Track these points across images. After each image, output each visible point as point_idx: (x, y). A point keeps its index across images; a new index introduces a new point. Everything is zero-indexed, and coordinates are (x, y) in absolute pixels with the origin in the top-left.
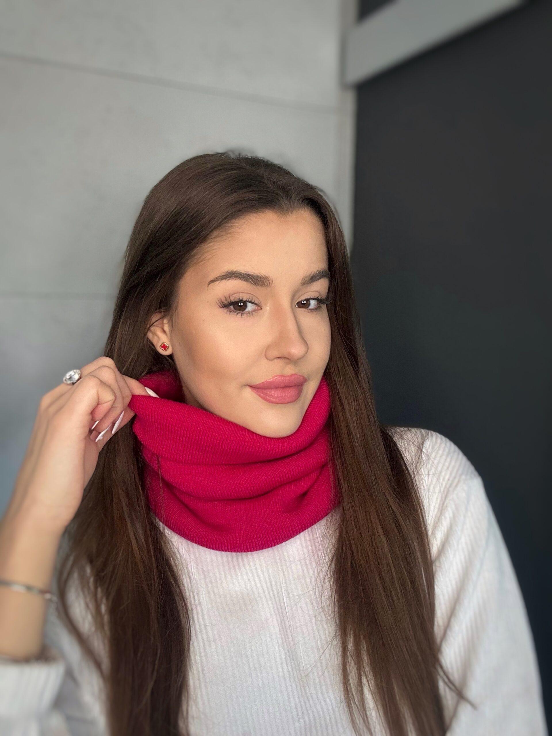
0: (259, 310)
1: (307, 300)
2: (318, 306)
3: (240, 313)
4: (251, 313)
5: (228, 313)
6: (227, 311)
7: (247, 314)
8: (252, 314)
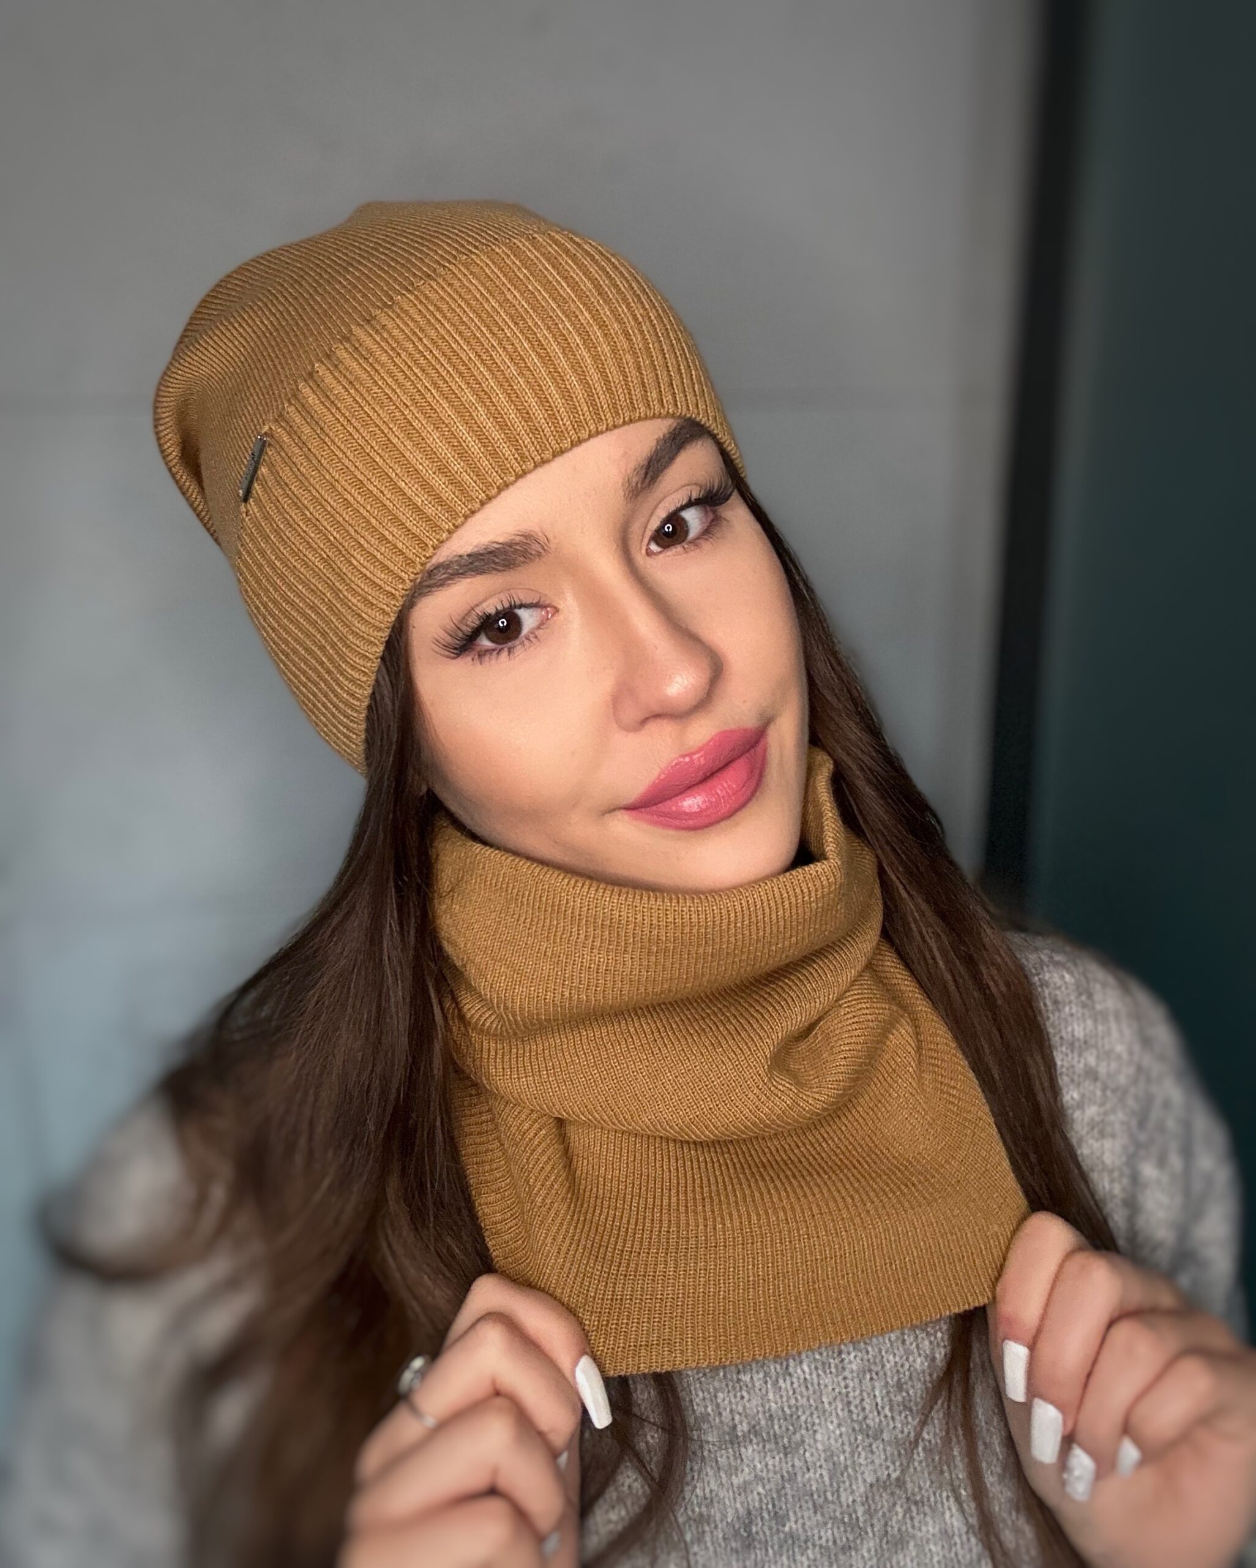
0: (552, 616)
1: (674, 518)
2: (711, 516)
3: (506, 649)
4: (531, 637)
5: (477, 662)
6: (473, 659)
7: (522, 643)
8: (536, 637)
